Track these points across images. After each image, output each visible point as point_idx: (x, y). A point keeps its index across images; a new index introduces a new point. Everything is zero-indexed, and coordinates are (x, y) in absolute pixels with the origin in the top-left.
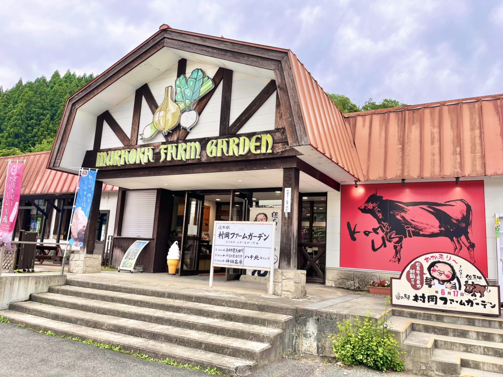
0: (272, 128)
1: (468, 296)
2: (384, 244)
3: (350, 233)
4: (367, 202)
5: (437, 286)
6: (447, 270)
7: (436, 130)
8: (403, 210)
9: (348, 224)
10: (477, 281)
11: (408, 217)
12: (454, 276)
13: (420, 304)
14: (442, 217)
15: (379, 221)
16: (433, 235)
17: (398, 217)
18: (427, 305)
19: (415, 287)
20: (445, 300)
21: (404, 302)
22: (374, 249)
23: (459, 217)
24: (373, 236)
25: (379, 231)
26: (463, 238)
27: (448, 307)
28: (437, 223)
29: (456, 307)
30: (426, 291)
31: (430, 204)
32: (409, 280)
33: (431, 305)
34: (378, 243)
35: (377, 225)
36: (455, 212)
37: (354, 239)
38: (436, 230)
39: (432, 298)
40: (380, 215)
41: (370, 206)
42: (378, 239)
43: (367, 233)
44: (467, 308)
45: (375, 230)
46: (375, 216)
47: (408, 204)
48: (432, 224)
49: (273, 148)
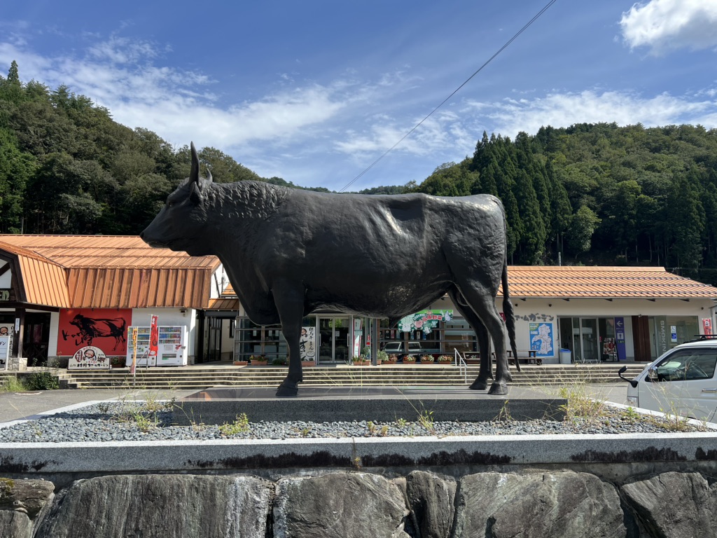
0: (9, 287)
1: (99, 363)
2: (82, 342)
3: (63, 335)
4: (74, 319)
5: (87, 360)
6: (92, 353)
7: (111, 282)
8: (94, 323)
9: (63, 331)
10: (102, 357)
11: (96, 326)
12: (94, 355)
13: (80, 368)
14: (112, 326)
15: (81, 329)
16: (107, 336)
17: (91, 327)
18: (82, 368)
19: (78, 361)
20: (89, 365)
21: (74, 368)
22: (77, 344)
23: (120, 326)
24: (76, 337)
25: (80, 334)
26: (121, 337)
27: (91, 367)
28: (109, 330)
29: (94, 367)
30: (83, 362)
31: (107, 320)
32: (76, 358)
33: (84, 367)
34: (79, 341)
35: (79, 331)
36: (118, 324)
37: (65, 339)
38: (109, 333)
39: (85, 365)
40: (81, 326)
41: (76, 321)
42: (79, 339)
43: (73, 336)
44: (98, 367)
45: (78, 334)
46: (79, 327)
47: (97, 320)
48: (107, 330)
49: (9, 298)
